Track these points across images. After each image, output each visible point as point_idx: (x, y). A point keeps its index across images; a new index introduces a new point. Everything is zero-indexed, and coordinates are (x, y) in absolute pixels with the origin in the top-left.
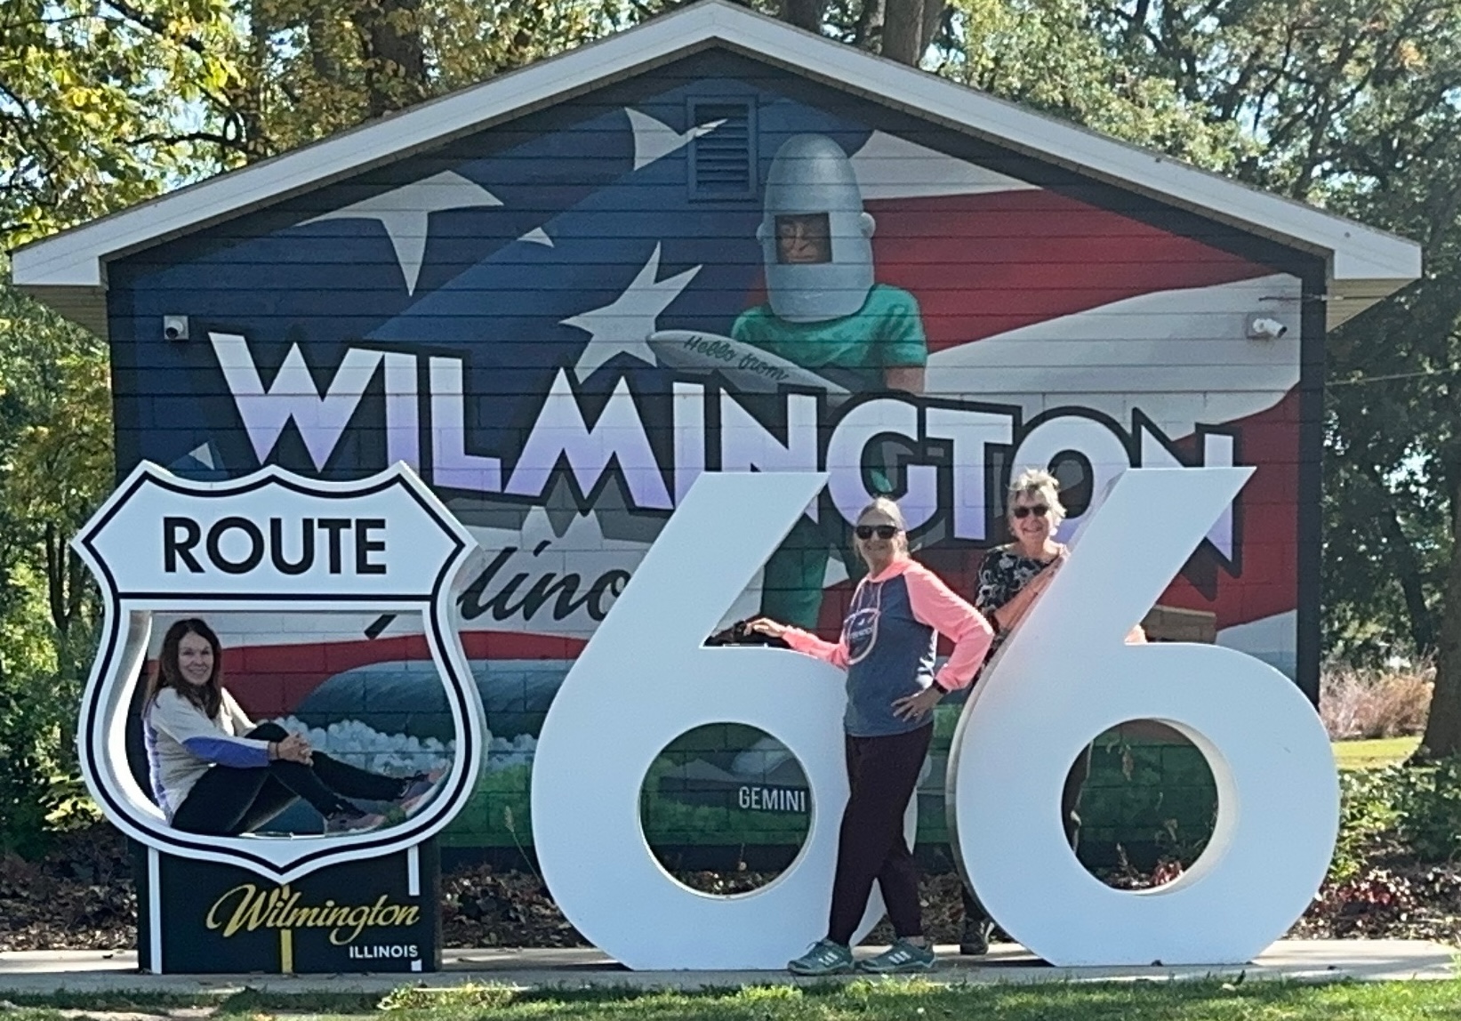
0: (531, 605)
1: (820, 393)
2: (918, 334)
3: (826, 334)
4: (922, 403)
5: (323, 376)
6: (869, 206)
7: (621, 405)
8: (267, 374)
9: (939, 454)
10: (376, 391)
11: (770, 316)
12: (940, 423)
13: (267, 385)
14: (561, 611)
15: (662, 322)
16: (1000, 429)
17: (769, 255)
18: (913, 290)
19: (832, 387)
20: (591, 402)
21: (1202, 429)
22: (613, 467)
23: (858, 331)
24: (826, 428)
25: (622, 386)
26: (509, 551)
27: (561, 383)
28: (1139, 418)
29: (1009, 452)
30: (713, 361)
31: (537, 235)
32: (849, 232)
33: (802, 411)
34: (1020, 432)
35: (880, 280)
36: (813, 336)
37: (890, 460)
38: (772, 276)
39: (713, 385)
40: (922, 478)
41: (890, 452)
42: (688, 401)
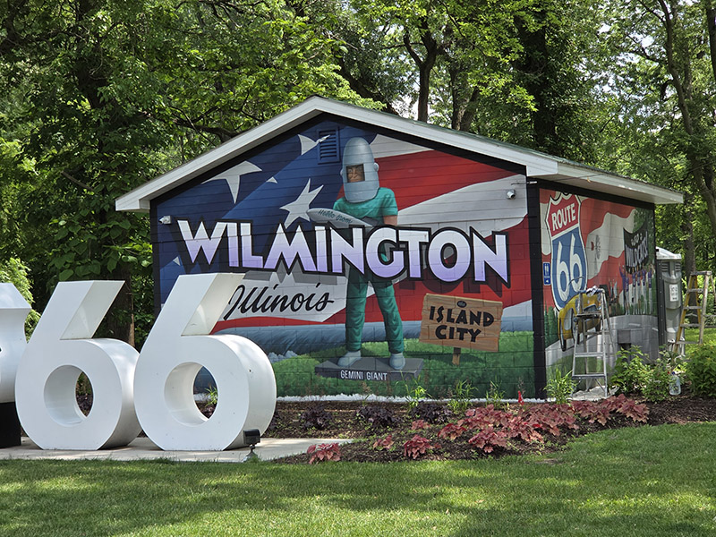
0: (273, 306)
1: (363, 227)
2: (395, 204)
3: (364, 206)
5: (210, 231)
7: (299, 236)
8: (194, 232)
9: (403, 246)
11: (346, 201)
12: (404, 236)
13: (194, 236)
15: (311, 206)
16: (424, 236)
17: (345, 180)
19: (366, 225)
20: (290, 234)
21: (495, 233)
22: (297, 257)
23: (374, 204)
24: (365, 239)
25: (299, 229)
26: (266, 288)
27: (280, 229)
28: (472, 230)
29: (428, 245)
30: (328, 218)
31: (272, 180)
32: (370, 170)
33: (358, 234)
34: (431, 238)
35: (381, 186)
36: (360, 207)
37: (387, 250)
38: (346, 187)
39: (328, 226)
40: (398, 255)
41: (387, 246)
42: (320, 232)
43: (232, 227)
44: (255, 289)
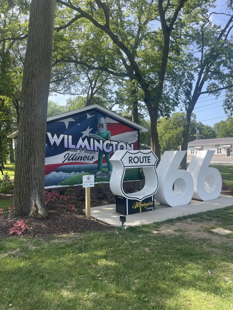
0: (78, 159)
1: (103, 140)
2: (110, 135)
3: (103, 134)
4: (111, 141)
5: (58, 137)
6: (107, 123)
7: (86, 140)
8: (53, 136)
9: (112, 145)
10: (63, 138)
11: (99, 133)
12: (112, 143)
13: (53, 138)
14: (81, 160)
15: (90, 133)
16: (116, 143)
17: (98, 127)
18: (110, 131)
19: (104, 139)
20: (83, 140)
21: (131, 143)
22: (85, 146)
23: (106, 134)
24: (103, 142)
25: (86, 139)
26: (76, 154)
27: (81, 138)
28: (127, 142)
29: (117, 145)
30: (94, 137)
31: (79, 124)
32: (105, 125)
33: (101, 141)
34: (118, 143)
35: (107, 130)
36: (102, 135)
37: (108, 146)
38: (99, 129)
39: (94, 138)
40: (111, 147)
41: (108, 145)
42: (92, 140)
43: (66, 136)
44: (72, 154)
